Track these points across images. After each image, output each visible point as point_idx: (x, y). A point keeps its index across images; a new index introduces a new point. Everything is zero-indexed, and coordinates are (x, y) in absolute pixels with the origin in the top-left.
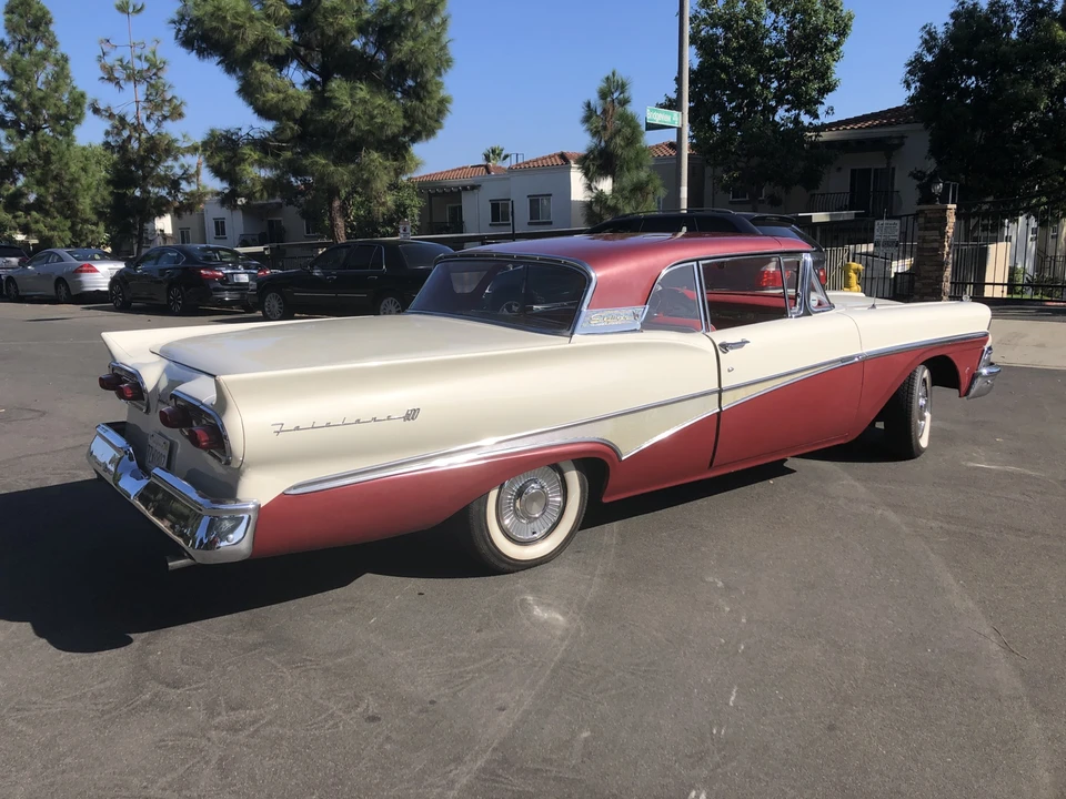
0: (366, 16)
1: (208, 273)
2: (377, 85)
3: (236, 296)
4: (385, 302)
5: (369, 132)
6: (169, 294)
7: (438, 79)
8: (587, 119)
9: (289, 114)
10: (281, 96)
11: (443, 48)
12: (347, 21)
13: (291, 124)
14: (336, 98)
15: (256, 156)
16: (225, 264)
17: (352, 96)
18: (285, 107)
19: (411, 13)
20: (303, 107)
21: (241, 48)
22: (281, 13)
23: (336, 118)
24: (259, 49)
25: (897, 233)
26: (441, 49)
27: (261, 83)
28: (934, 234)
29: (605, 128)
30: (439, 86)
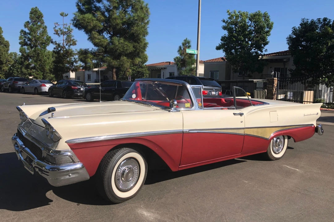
0: (124, 20)
1: (74, 87)
2: (126, 39)
3: (81, 94)
4: (116, 96)
5: (123, 51)
6: (63, 93)
7: (144, 38)
8: (179, 51)
9: (101, 46)
10: (99, 40)
11: (146, 29)
12: (119, 21)
13: (102, 48)
14: (114, 42)
15: (92, 57)
16: (79, 85)
17: (119, 41)
18: (101, 44)
19: (136, 20)
20: (105, 44)
21: (89, 28)
22: (102, 19)
23: (114, 47)
24: (94, 28)
25: (262, 85)
26: (145, 30)
27: (94, 37)
28: (271, 86)
29: (183, 53)
30: (145, 39)
